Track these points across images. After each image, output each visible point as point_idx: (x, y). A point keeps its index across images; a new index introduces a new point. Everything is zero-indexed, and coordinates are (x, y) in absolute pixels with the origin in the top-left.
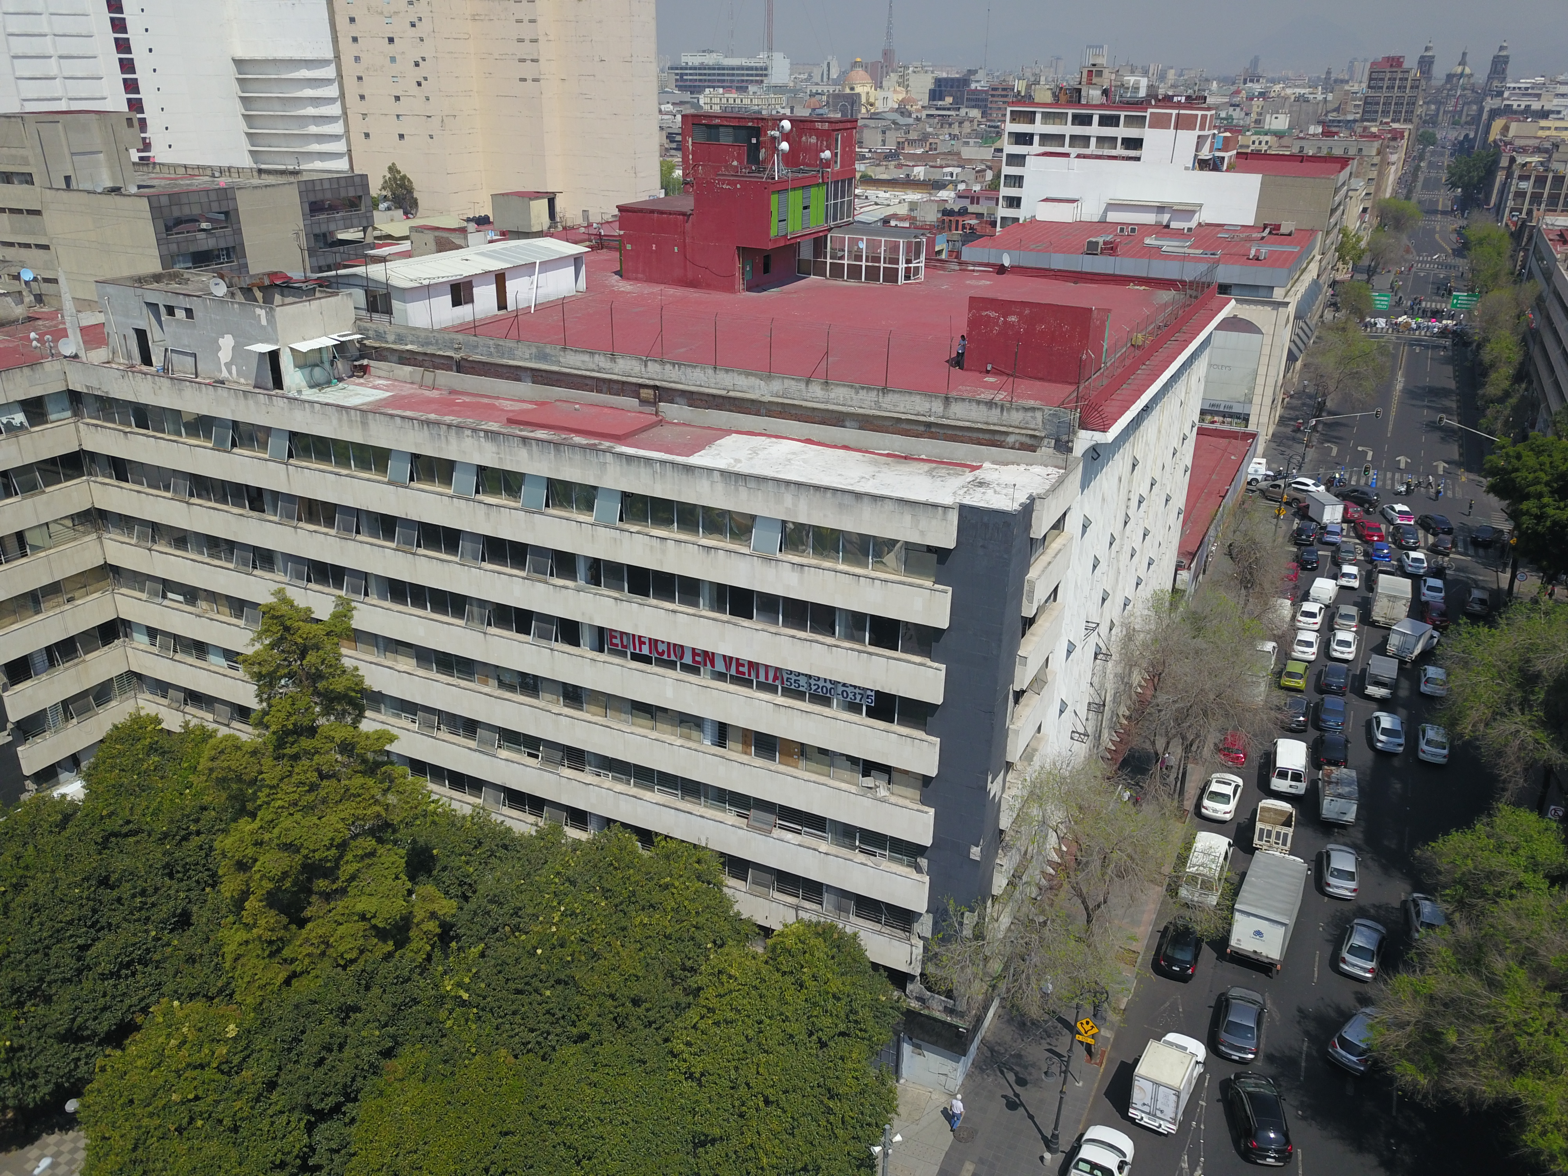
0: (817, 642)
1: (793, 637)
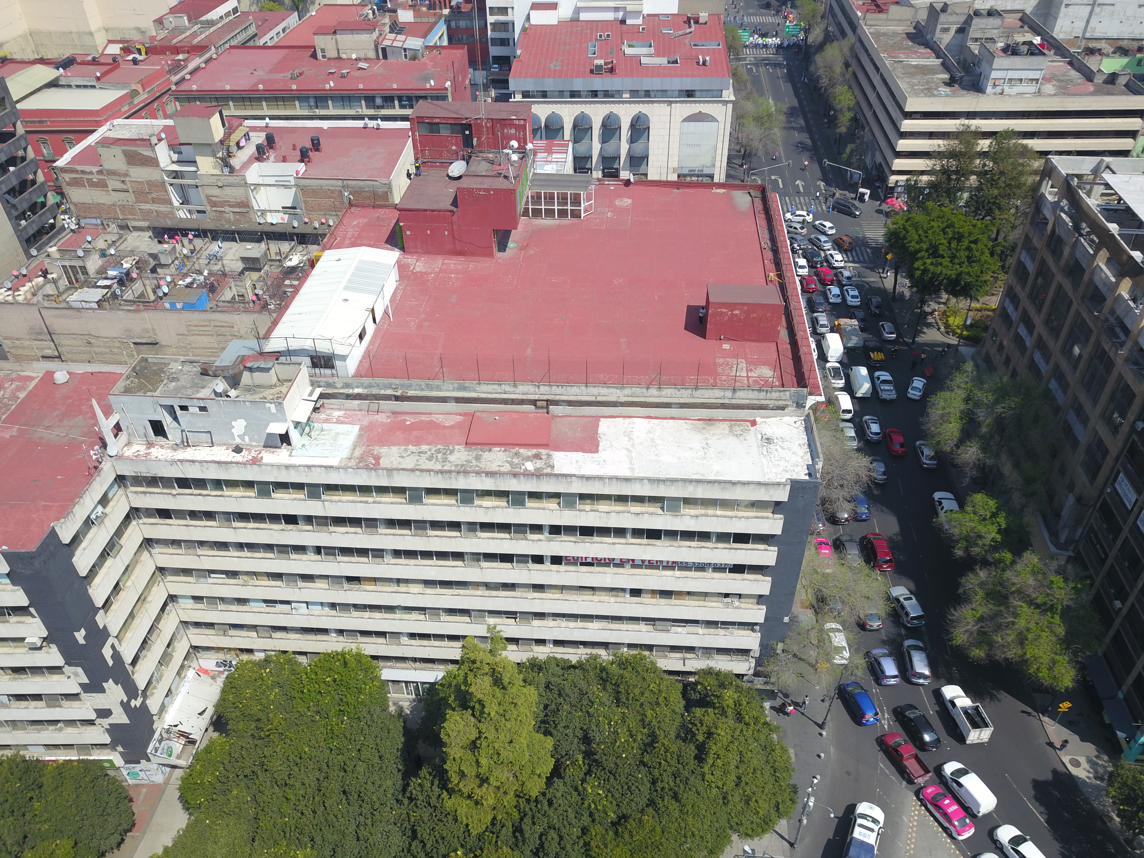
0: (704, 547)
1: (690, 547)
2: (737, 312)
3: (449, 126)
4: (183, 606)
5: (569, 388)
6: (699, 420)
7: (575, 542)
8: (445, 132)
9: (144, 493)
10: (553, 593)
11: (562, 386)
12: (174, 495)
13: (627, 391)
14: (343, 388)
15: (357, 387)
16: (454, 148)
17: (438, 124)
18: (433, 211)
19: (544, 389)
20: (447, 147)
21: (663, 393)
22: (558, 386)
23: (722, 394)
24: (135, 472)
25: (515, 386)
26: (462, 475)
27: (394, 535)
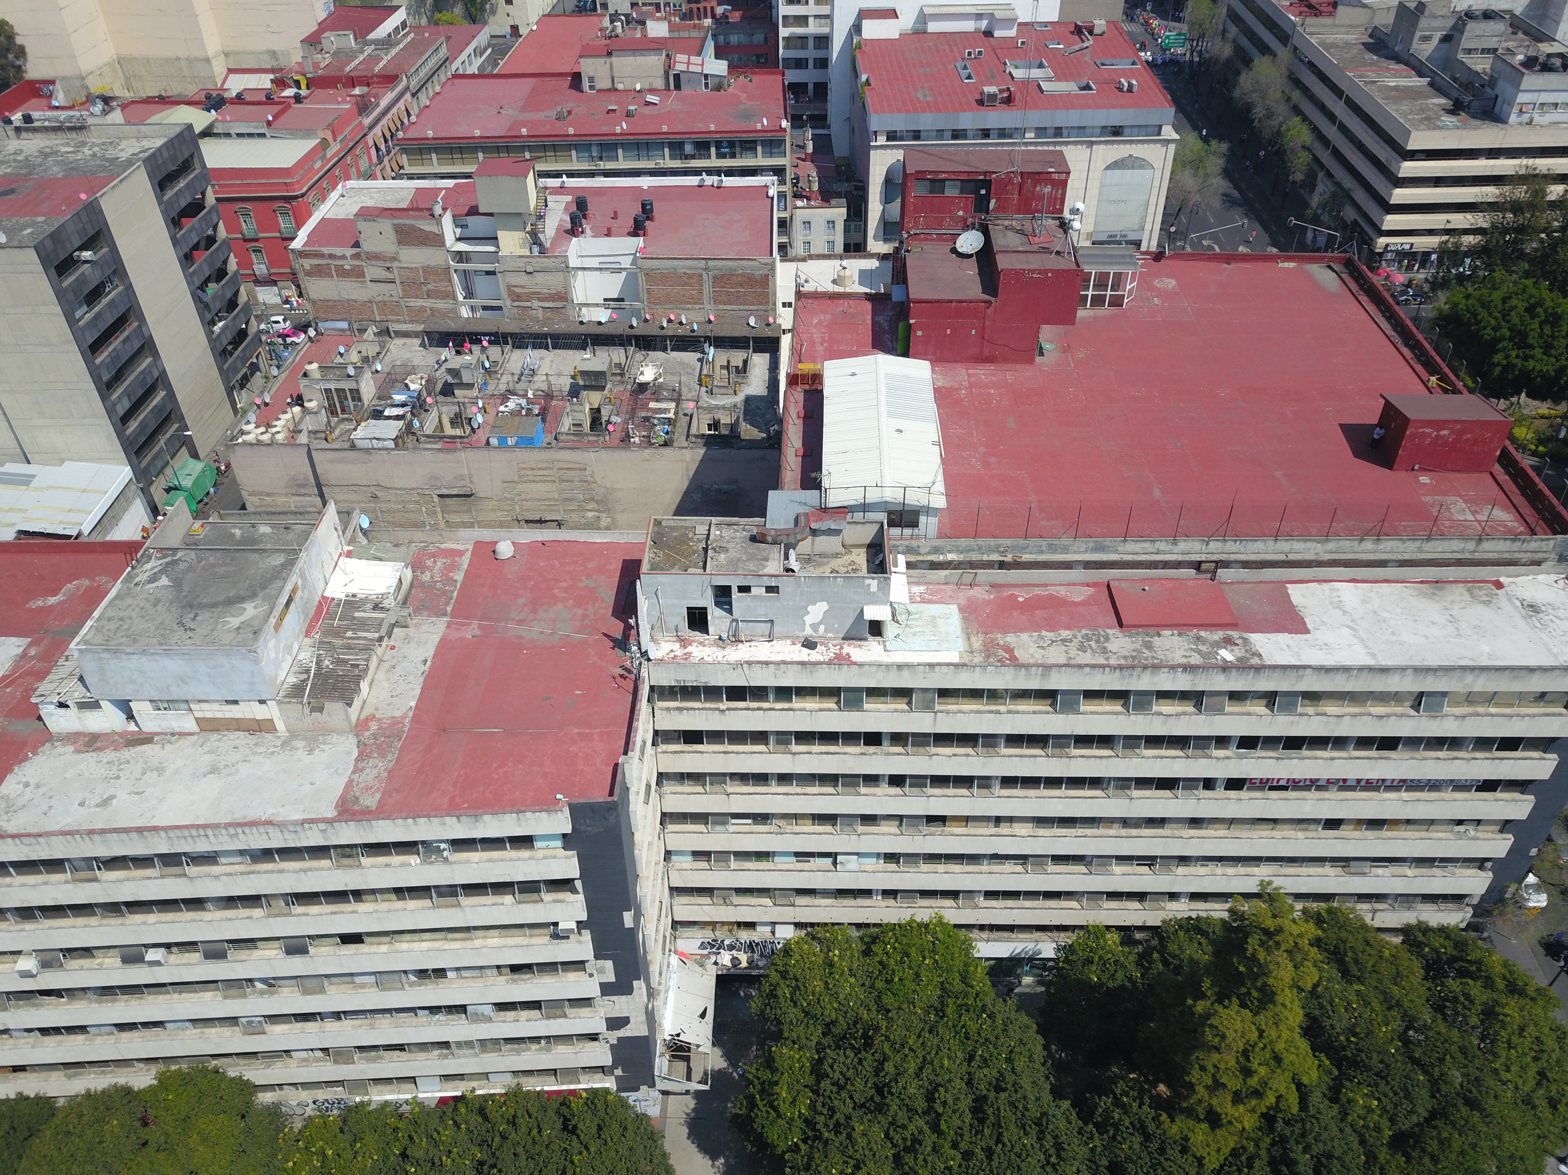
0: (1458, 758)
1: (1438, 759)
2: (1445, 432)
3: (959, 183)
4: (678, 866)
5: (1250, 543)
6: (1422, 582)
7: (1278, 759)
8: (951, 191)
9: (680, 709)
10: (1216, 830)
11: (1241, 541)
12: (723, 711)
13: (1331, 546)
14: (929, 553)
15: (950, 552)
16: (961, 213)
17: (943, 181)
18: (962, 302)
19: (1214, 546)
20: (951, 212)
21: (1381, 547)
22: (1236, 541)
23: (1462, 545)
24: (677, 681)
25: (1175, 543)
26: (1149, 671)
27: (1021, 756)
